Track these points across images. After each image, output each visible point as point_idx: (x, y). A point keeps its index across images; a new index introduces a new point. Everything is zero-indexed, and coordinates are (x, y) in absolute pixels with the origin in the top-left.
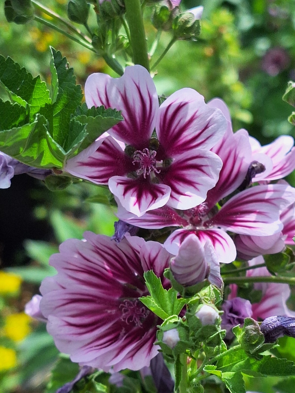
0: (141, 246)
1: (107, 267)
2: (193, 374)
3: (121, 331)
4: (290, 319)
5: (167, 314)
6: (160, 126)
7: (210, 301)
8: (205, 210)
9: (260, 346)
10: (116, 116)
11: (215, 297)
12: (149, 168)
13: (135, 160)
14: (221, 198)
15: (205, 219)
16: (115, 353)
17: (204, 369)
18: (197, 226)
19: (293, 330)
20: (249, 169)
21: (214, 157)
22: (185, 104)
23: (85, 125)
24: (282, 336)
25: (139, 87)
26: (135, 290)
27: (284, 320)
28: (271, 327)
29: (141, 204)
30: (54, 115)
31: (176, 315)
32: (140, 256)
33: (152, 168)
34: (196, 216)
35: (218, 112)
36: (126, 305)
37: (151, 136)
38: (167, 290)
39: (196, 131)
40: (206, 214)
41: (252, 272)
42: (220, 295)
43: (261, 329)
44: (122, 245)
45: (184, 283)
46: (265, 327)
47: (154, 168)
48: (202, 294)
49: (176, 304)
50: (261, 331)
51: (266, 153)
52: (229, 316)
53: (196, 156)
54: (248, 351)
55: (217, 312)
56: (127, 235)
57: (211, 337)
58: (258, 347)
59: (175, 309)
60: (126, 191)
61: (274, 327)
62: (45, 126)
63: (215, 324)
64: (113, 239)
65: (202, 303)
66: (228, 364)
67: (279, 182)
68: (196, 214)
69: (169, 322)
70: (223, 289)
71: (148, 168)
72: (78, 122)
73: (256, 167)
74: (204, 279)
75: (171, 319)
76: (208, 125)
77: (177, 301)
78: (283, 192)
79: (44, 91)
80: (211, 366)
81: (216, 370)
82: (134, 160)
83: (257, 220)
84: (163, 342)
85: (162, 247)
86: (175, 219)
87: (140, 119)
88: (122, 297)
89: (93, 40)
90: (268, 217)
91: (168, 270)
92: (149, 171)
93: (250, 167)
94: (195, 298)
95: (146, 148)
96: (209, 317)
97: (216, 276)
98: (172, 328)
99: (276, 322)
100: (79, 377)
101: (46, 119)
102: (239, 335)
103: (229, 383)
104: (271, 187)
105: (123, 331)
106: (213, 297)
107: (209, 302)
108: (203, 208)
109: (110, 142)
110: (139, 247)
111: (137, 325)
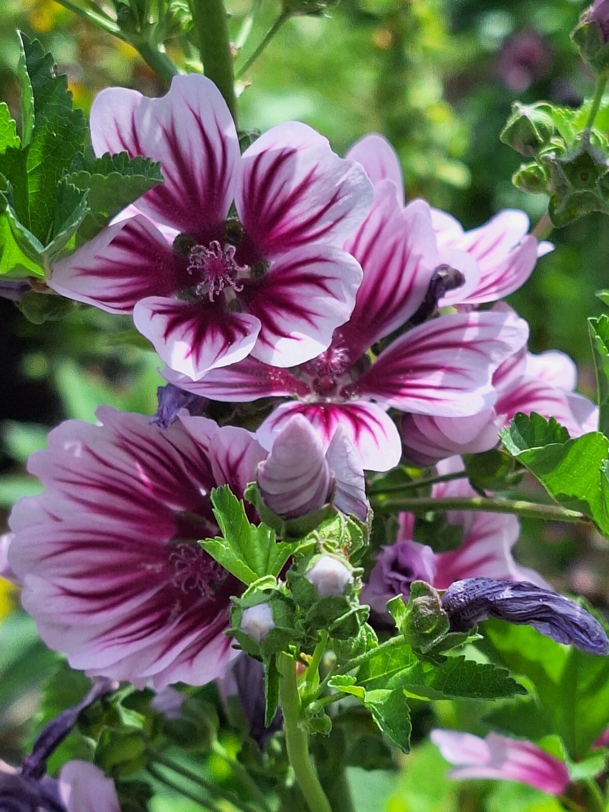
0: (211, 438)
1: (144, 477)
2: (309, 694)
3: (173, 607)
4: (500, 585)
5: (255, 574)
6: (244, 196)
7: (339, 547)
8: (344, 364)
9: (439, 639)
10: (151, 174)
11: (351, 540)
12: (221, 281)
13: (193, 266)
14: (377, 339)
15: (343, 382)
16: (159, 650)
17: (331, 683)
18: (327, 396)
19: (506, 606)
20: (432, 281)
21: (347, 261)
22: (292, 153)
23: (84, 192)
24: (484, 618)
25: (200, 118)
26: (203, 524)
27: (488, 586)
28: (463, 600)
29: (200, 354)
30: (30, 171)
31: (273, 575)
32: (209, 455)
33: (226, 280)
34: (324, 375)
35: (358, 169)
36: (183, 554)
37: (225, 216)
38: (257, 526)
39: (314, 207)
40: (345, 371)
41: (445, 489)
42: (361, 536)
43: (443, 604)
44: (172, 434)
45: (284, 511)
46: (451, 599)
47: (230, 282)
48: (325, 533)
49: (274, 554)
50: (443, 608)
51: (470, 250)
52: (390, 578)
53: (313, 258)
54: (417, 647)
55: (349, 570)
56: (183, 414)
57: (339, 619)
58: (437, 640)
59: (271, 563)
60: (170, 328)
61: (469, 599)
62: (4, 193)
63: (345, 594)
64: (155, 422)
65: (320, 553)
66: (380, 674)
67: (495, 306)
68: (325, 372)
69: (258, 589)
70: (371, 523)
71: (217, 279)
72: (72, 186)
73: (446, 276)
74: (323, 505)
75: (261, 583)
76: (336, 195)
77: (276, 547)
78: (499, 327)
79: (5, 122)
80: (345, 678)
81: (354, 685)
82: (191, 264)
83: (446, 385)
84: (241, 630)
85: (251, 439)
86: (282, 381)
87: (203, 181)
88: (176, 537)
89: (119, 17)
90: (468, 377)
91: (251, 487)
92: (221, 286)
93: (433, 276)
94: (308, 542)
95: (216, 240)
96: (333, 581)
97: (355, 496)
98: (259, 602)
99: (473, 591)
100: (89, 699)
101: (7, 180)
102: (400, 616)
103: (380, 712)
104: (474, 316)
105: (177, 607)
106: (347, 540)
107: (338, 550)
108: (339, 360)
109: (143, 227)
110: (206, 438)
111: (203, 594)
